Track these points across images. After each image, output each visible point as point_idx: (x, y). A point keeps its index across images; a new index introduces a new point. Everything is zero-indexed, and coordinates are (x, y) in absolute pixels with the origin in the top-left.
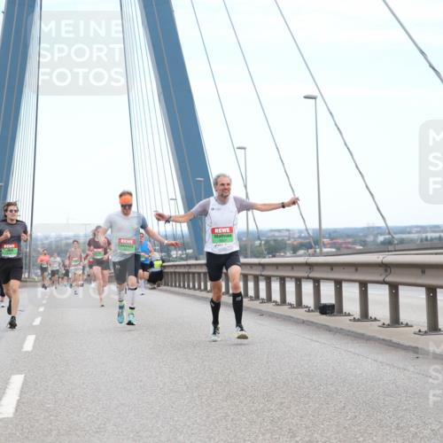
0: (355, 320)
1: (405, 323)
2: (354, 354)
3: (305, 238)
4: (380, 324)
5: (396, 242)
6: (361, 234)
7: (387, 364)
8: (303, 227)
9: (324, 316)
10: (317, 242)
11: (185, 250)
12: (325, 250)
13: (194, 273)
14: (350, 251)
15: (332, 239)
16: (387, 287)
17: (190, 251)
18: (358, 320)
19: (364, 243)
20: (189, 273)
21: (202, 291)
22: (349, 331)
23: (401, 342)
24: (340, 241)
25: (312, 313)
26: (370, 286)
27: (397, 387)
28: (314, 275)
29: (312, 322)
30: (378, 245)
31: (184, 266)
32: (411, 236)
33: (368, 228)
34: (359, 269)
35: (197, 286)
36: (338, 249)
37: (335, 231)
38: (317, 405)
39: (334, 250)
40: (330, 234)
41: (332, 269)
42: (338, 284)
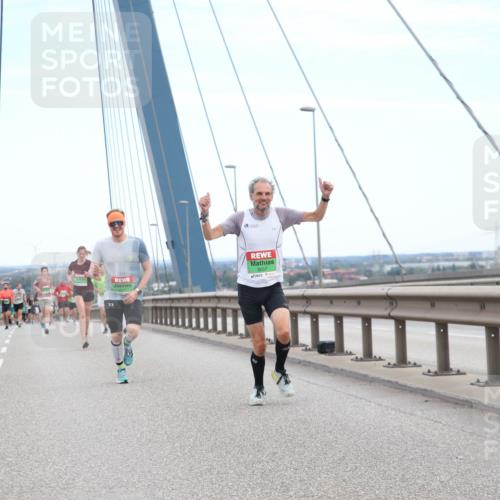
0: (357, 359)
1: (412, 362)
2: (356, 397)
3: (303, 268)
4: (386, 363)
5: (404, 272)
6: (365, 263)
7: (393, 409)
8: (300, 256)
9: (323, 356)
10: (316, 273)
11: (168, 282)
12: (326, 281)
13: (177, 308)
14: (354, 282)
15: (333, 269)
16: (392, 322)
17: (173, 283)
18: (361, 360)
19: (369, 273)
20: (171, 308)
21: (186, 328)
22: (351, 372)
23: (409, 384)
24: (342, 271)
25: (309, 352)
26: (373, 321)
27: (404, 435)
28: (311, 309)
29: (310, 363)
30: (384, 275)
31: (167, 300)
32: (422, 265)
33: (374, 257)
34: (362, 302)
35: (180, 323)
36: (340, 280)
37: (337, 260)
38: (313, 455)
39: (335, 281)
40: (331, 264)
41: (331, 302)
42: (339, 319)
